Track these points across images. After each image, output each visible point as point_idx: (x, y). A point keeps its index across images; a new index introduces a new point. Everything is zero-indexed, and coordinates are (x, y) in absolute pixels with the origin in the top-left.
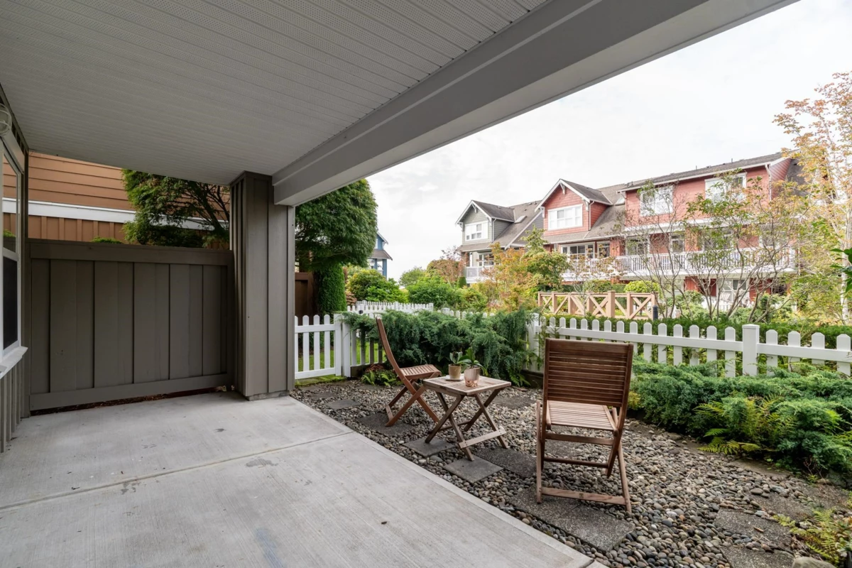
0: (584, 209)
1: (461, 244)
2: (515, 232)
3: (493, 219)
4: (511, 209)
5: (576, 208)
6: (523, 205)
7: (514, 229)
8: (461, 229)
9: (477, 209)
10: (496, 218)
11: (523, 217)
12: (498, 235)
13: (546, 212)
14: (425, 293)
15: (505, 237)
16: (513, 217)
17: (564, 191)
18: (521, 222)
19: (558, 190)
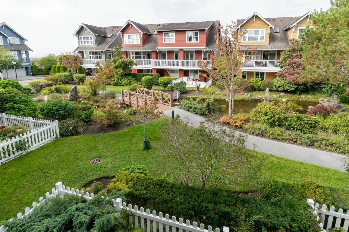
0: (140, 36)
1: (78, 46)
2: (107, 43)
3: (95, 35)
4: (105, 28)
5: (137, 35)
6: (111, 27)
7: (107, 40)
8: (77, 38)
9: (86, 29)
10: (97, 35)
11: (112, 34)
12: (99, 44)
13: (123, 35)
14: (51, 110)
15: (103, 45)
16: (106, 34)
17: (131, 27)
18: (111, 37)
19: (128, 25)
